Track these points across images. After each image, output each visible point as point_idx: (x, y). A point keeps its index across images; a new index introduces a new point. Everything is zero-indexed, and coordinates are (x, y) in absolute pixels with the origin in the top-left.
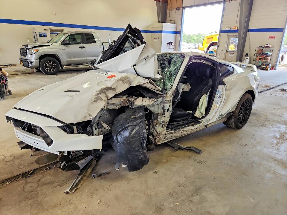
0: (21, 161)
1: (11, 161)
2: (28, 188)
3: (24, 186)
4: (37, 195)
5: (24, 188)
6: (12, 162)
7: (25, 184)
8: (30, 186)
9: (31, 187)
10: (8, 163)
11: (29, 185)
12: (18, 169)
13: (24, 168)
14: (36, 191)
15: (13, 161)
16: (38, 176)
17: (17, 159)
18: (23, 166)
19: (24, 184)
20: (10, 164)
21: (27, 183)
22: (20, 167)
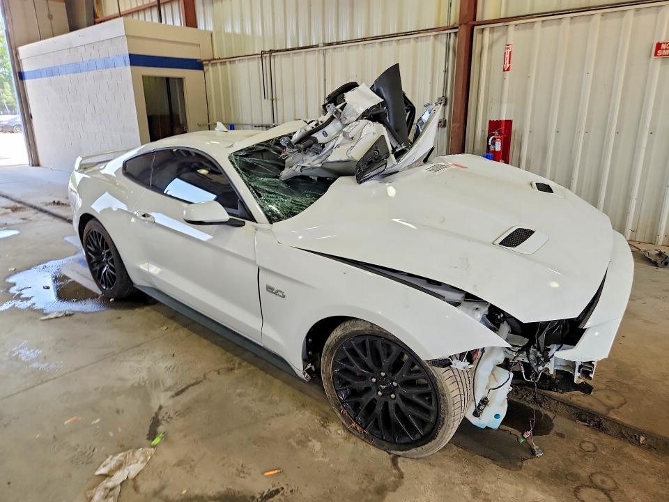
0: (572, 463)
1: (596, 487)
2: (614, 400)
3: (618, 408)
4: (611, 381)
5: (622, 404)
6: (597, 479)
7: (614, 408)
8: (611, 400)
9: (608, 397)
10: (609, 484)
11: (609, 403)
12: (600, 450)
13: (585, 439)
14: (607, 386)
15: (591, 481)
16: (579, 402)
17: (576, 477)
18: (584, 446)
19: (616, 410)
20: (606, 479)
21: (610, 408)
22: (591, 448)
